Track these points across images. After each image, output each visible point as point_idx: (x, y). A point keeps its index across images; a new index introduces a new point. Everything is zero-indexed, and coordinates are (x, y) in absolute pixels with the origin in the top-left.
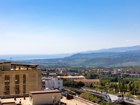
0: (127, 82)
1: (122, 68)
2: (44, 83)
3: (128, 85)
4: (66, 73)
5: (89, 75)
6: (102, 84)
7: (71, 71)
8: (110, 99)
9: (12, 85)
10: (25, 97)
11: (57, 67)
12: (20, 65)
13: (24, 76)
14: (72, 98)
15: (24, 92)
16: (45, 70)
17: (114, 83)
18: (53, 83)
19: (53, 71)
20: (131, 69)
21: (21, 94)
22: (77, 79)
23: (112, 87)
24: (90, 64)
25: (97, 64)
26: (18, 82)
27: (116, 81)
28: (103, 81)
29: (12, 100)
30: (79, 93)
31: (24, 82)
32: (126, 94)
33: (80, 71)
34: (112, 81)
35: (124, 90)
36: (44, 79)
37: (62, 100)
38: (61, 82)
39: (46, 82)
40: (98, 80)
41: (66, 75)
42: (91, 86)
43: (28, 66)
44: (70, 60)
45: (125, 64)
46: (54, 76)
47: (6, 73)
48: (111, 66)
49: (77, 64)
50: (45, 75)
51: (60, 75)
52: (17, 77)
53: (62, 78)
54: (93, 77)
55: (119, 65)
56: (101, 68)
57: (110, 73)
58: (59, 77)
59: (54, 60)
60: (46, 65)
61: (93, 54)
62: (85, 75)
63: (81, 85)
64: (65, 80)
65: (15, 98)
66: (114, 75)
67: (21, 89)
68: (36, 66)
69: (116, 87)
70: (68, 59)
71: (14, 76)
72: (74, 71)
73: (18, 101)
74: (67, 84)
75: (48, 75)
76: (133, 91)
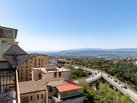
0: (82, 62)
1: (80, 56)
2: (50, 62)
3: (82, 63)
4: (58, 58)
6: (72, 62)
7: (60, 57)
8: (75, 68)
9: (37, 62)
10: (42, 67)
11: (55, 56)
12: (41, 55)
13: (42, 59)
14: (61, 68)
15: (42, 65)
16: (50, 57)
17: (77, 62)
18: (54, 62)
19: (53, 57)
20: (83, 57)
21: (41, 66)
22: (63, 60)
23: (76, 63)
24: (68, 55)
25: (70, 55)
26: (40, 62)
27: (77, 61)
28: (73, 61)
29: (37, 68)
30: (63, 66)
31: (42, 61)
32: (81, 66)
34: (76, 61)
35: (80, 64)
36: (50, 60)
37: (57, 69)
38: (57, 61)
39: (51, 61)
40: (71, 61)
41: (59, 59)
42: (68, 63)
43: (44, 55)
45: (81, 55)
46: (54, 59)
47: (35, 58)
48: (76, 56)
51: (56, 59)
52: (39, 59)
54: (69, 60)
55: (79, 55)
56: (72, 56)
57: (75, 58)
59: (54, 53)
60: (51, 55)
61: (69, 51)
62: (66, 59)
63: (64, 63)
64: (58, 61)
65: (38, 67)
66: (77, 59)
67: (41, 64)
68: (47, 55)
69: (77, 63)
70: (59, 53)
71: (38, 59)
72: (61, 57)
73: (40, 69)
74: (59, 62)
75: (51, 59)
76: (84, 65)
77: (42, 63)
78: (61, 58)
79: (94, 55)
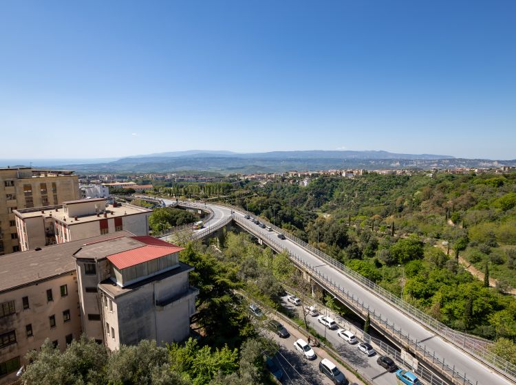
0: (182, 187)
1: (176, 172)
2: (84, 192)
3: (182, 189)
4: (112, 179)
5: (140, 181)
6: (155, 190)
7: (118, 177)
8: (164, 204)
9: (37, 195)
10: (57, 208)
11: (99, 173)
12: (46, 172)
13: (54, 185)
14: (120, 205)
15: (56, 203)
16: (85, 177)
17: (169, 188)
18: (97, 191)
19: (96, 178)
20: (185, 174)
21: (52, 205)
22: (126, 185)
23: (166, 192)
24: (142, 169)
25: (149, 169)
26: (45, 192)
27: (170, 185)
28: (157, 187)
29: (39, 213)
30: (129, 201)
31: (55, 191)
32: (181, 197)
33: (130, 178)
34: (166, 186)
35: (178, 194)
36: (83, 187)
37: (107, 209)
38: (107, 190)
39: (87, 190)
40: (151, 186)
41: (113, 182)
42: (143, 192)
43: (60, 173)
44: (116, 165)
45: (178, 169)
46: (97, 184)
47: (25, 181)
48: (165, 171)
49: (125, 169)
50: (84, 183)
51: (105, 182)
52: (43, 186)
53: (107, 186)
54: (145, 182)
55: (173, 169)
56: (153, 173)
57: (164, 178)
58: (103, 184)
59: (100, 165)
60: (85, 171)
61: (144, 158)
62: (136, 181)
63: (132, 191)
64: (112, 187)
65: (43, 210)
66: (168, 180)
67: (51, 199)
68: (72, 173)
69: (170, 192)
70: (113, 164)
71: (38, 184)
72: (122, 178)
73: (47, 214)
74: (114, 191)
75: (88, 183)
76: (188, 195)
77: (56, 198)
78: (120, 180)
79: (213, 169)
